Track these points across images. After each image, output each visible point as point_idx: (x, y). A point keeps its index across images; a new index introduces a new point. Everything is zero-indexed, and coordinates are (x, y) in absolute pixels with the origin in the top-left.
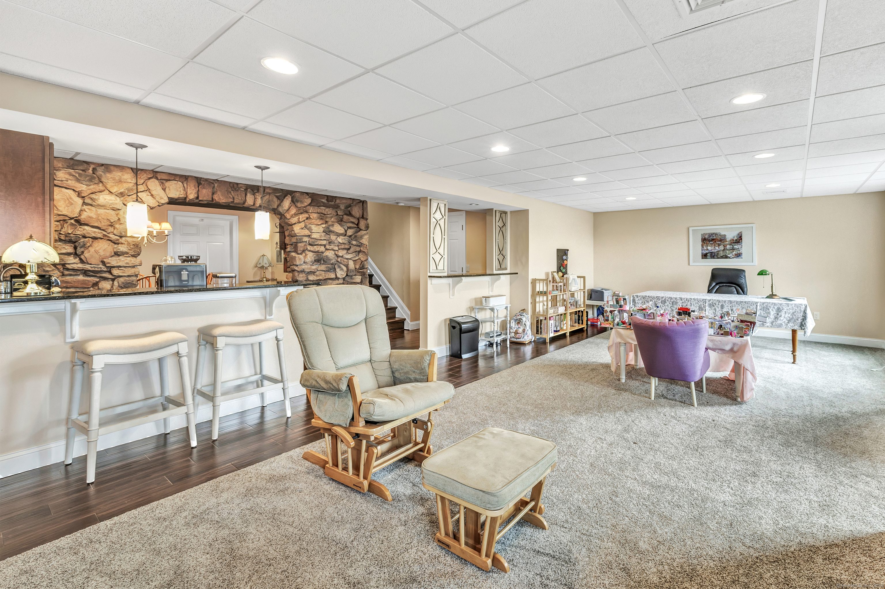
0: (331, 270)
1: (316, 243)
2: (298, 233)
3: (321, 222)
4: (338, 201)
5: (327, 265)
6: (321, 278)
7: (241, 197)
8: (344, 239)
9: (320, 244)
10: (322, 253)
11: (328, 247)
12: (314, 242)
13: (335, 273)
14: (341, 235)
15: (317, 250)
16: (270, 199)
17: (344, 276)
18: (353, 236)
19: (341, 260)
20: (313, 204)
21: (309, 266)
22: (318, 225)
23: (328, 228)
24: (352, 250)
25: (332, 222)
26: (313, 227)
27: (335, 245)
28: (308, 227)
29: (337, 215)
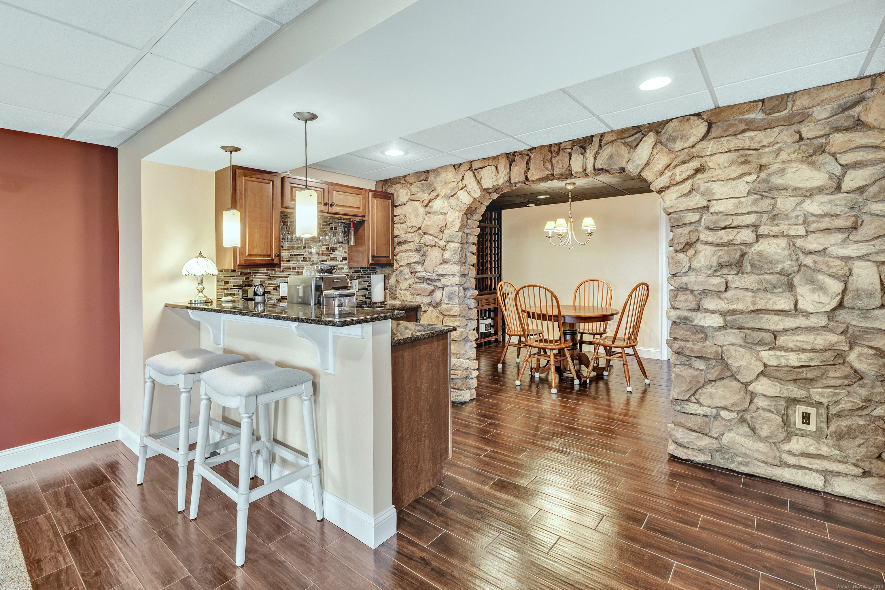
0: (775, 287)
1: (723, 225)
2: (671, 207)
3: (745, 168)
4: (802, 102)
5: (761, 277)
6: (740, 306)
7: (562, 163)
8: (830, 202)
9: (735, 224)
10: (750, 245)
11: (763, 230)
12: (715, 222)
13: (792, 298)
14: (820, 190)
15: (725, 239)
16: (614, 151)
17: (828, 308)
18: (873, 189)
19: (815, 262)
20: (713, 134)
21: (701, 279)
22: (733, 179)
23: (766, 181)
24: (865, 231)
25: (783, 162)
26: (716, 187)
27: (793, 221)
28: (702, 189)
29: (801, 139)
